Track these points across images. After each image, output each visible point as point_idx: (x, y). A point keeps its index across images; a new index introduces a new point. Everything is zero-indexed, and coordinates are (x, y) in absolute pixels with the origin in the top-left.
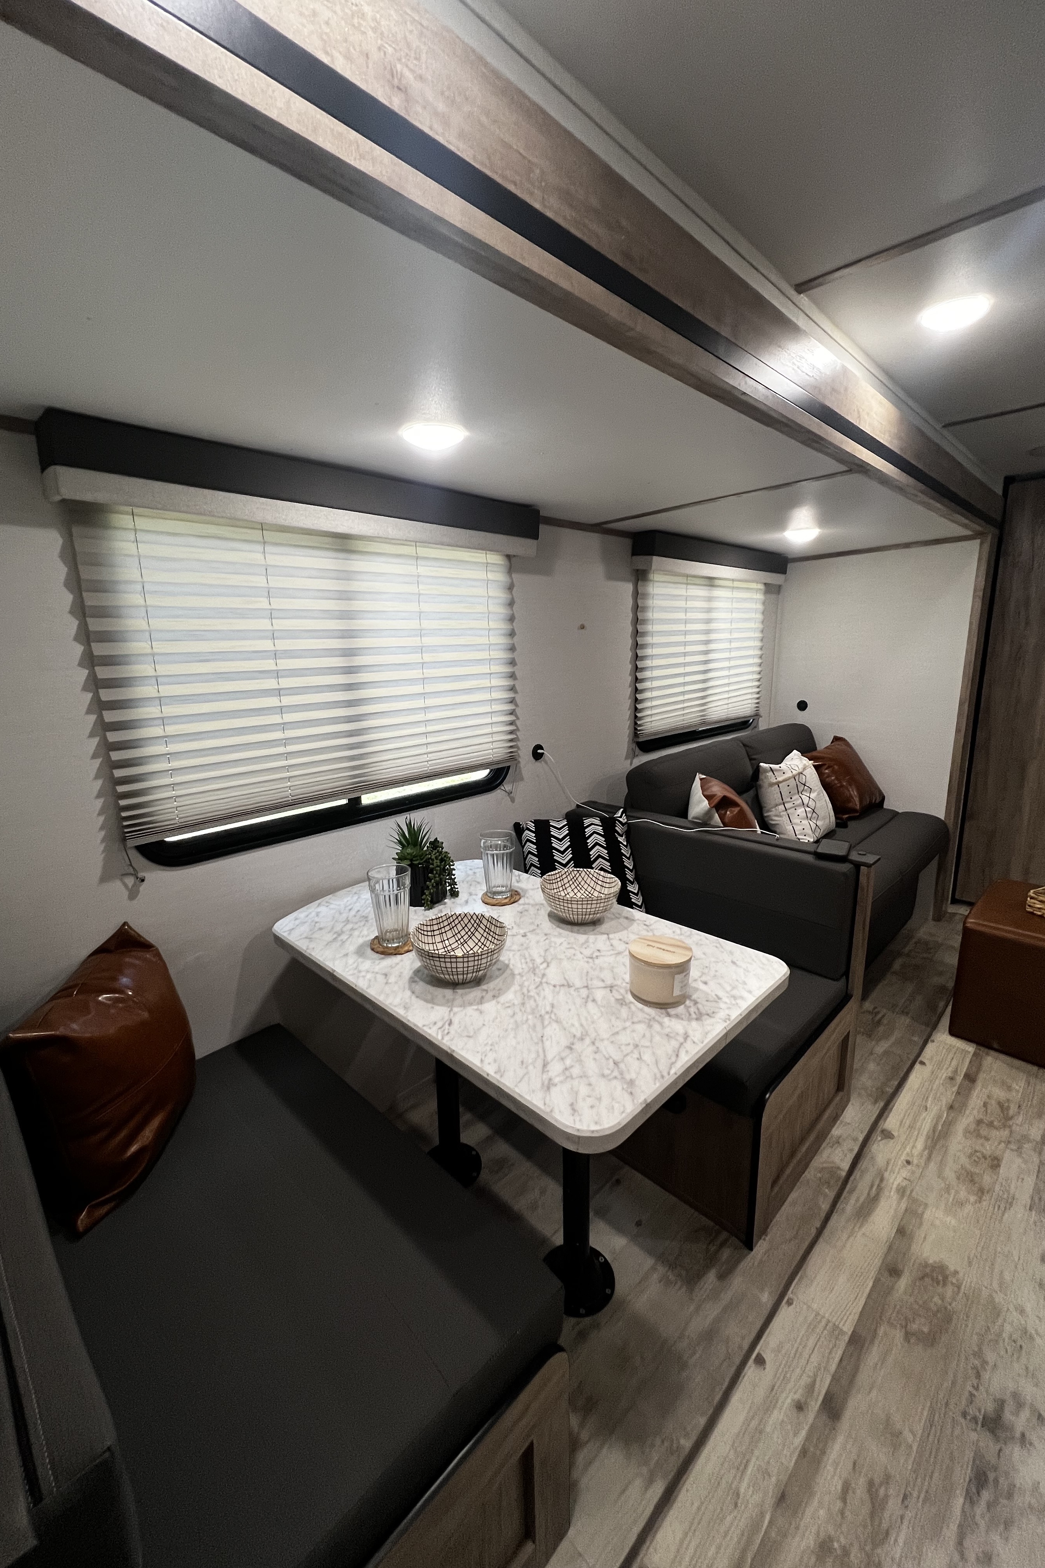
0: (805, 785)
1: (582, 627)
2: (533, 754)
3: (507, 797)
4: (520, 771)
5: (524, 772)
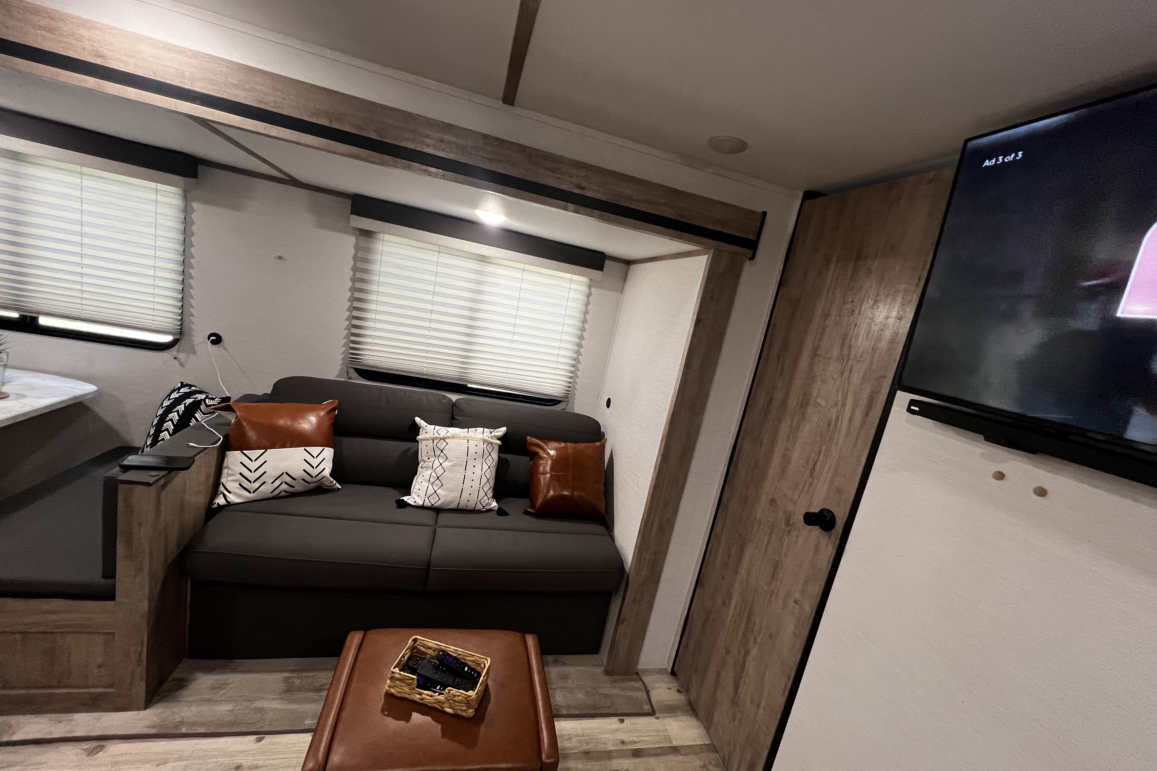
0: (442, 451)
1: (280, 258)
2: (209, 339)
3: (176, 362)
4: (192, 346)
5: (197, 349)
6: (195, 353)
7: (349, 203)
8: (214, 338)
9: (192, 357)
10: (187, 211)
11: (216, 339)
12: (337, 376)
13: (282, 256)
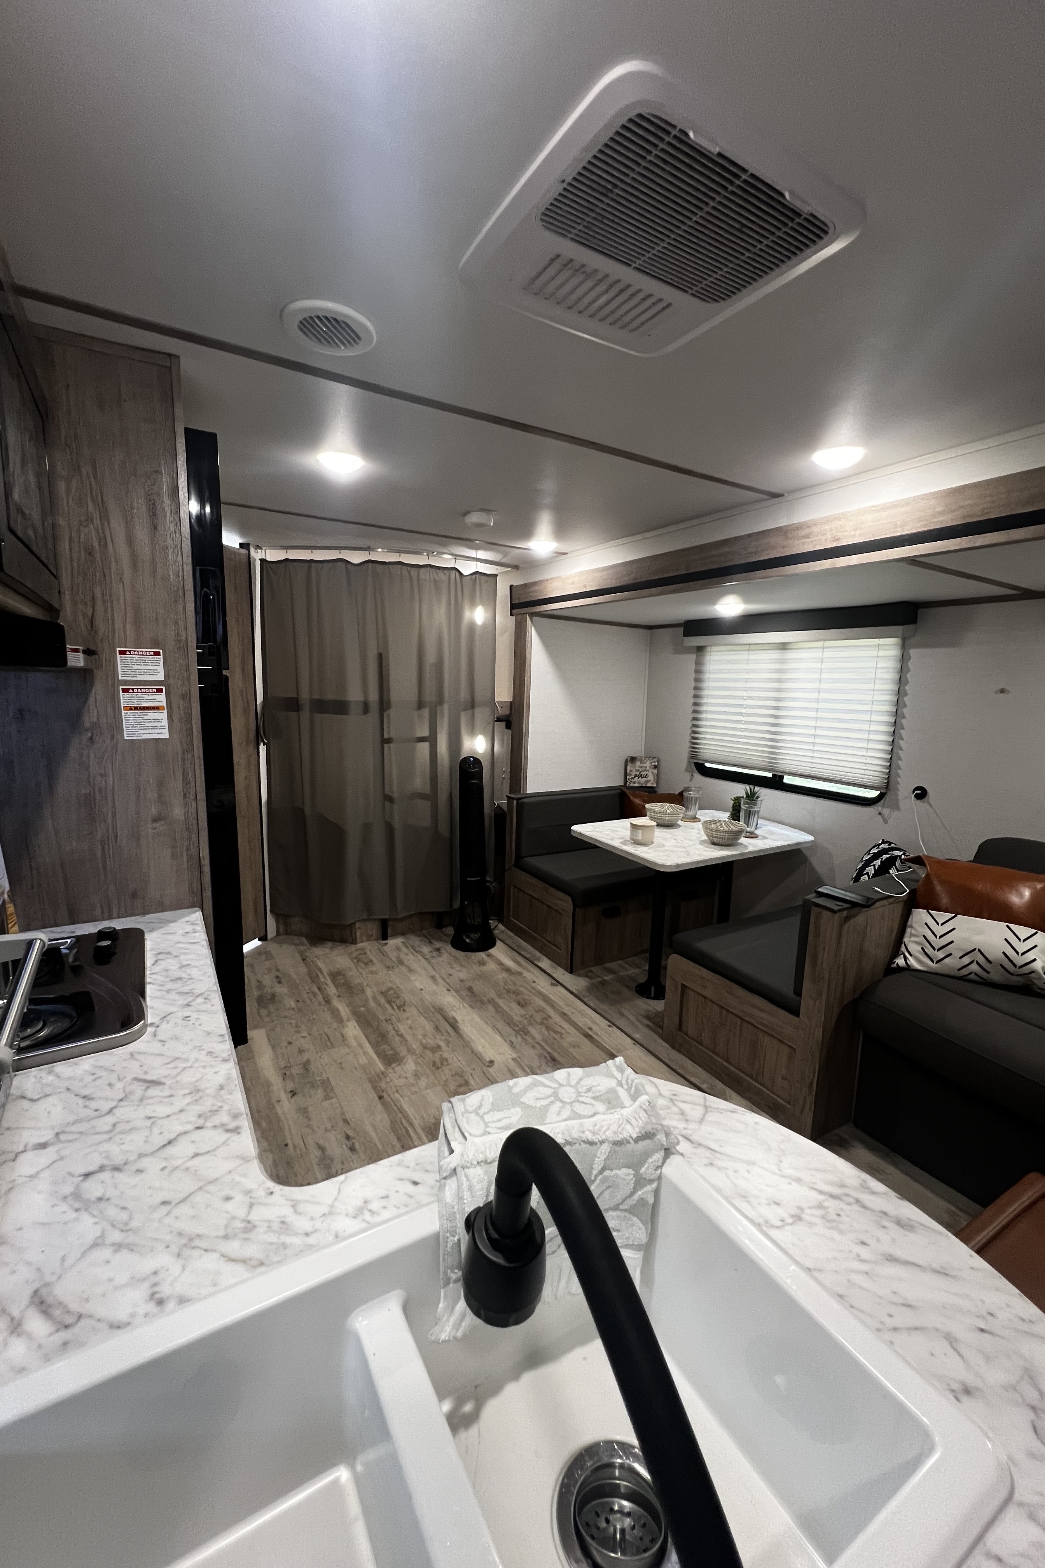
1: (1002, 691)
2: (914, 792)
3: (879, 816)
4: (897, 801)
5: (902, 805)
6: (898, 809)
8: (919, 792)
9: (896, 814)
10: (904, 659)
11: (921, 794)
13: (1006, 687)
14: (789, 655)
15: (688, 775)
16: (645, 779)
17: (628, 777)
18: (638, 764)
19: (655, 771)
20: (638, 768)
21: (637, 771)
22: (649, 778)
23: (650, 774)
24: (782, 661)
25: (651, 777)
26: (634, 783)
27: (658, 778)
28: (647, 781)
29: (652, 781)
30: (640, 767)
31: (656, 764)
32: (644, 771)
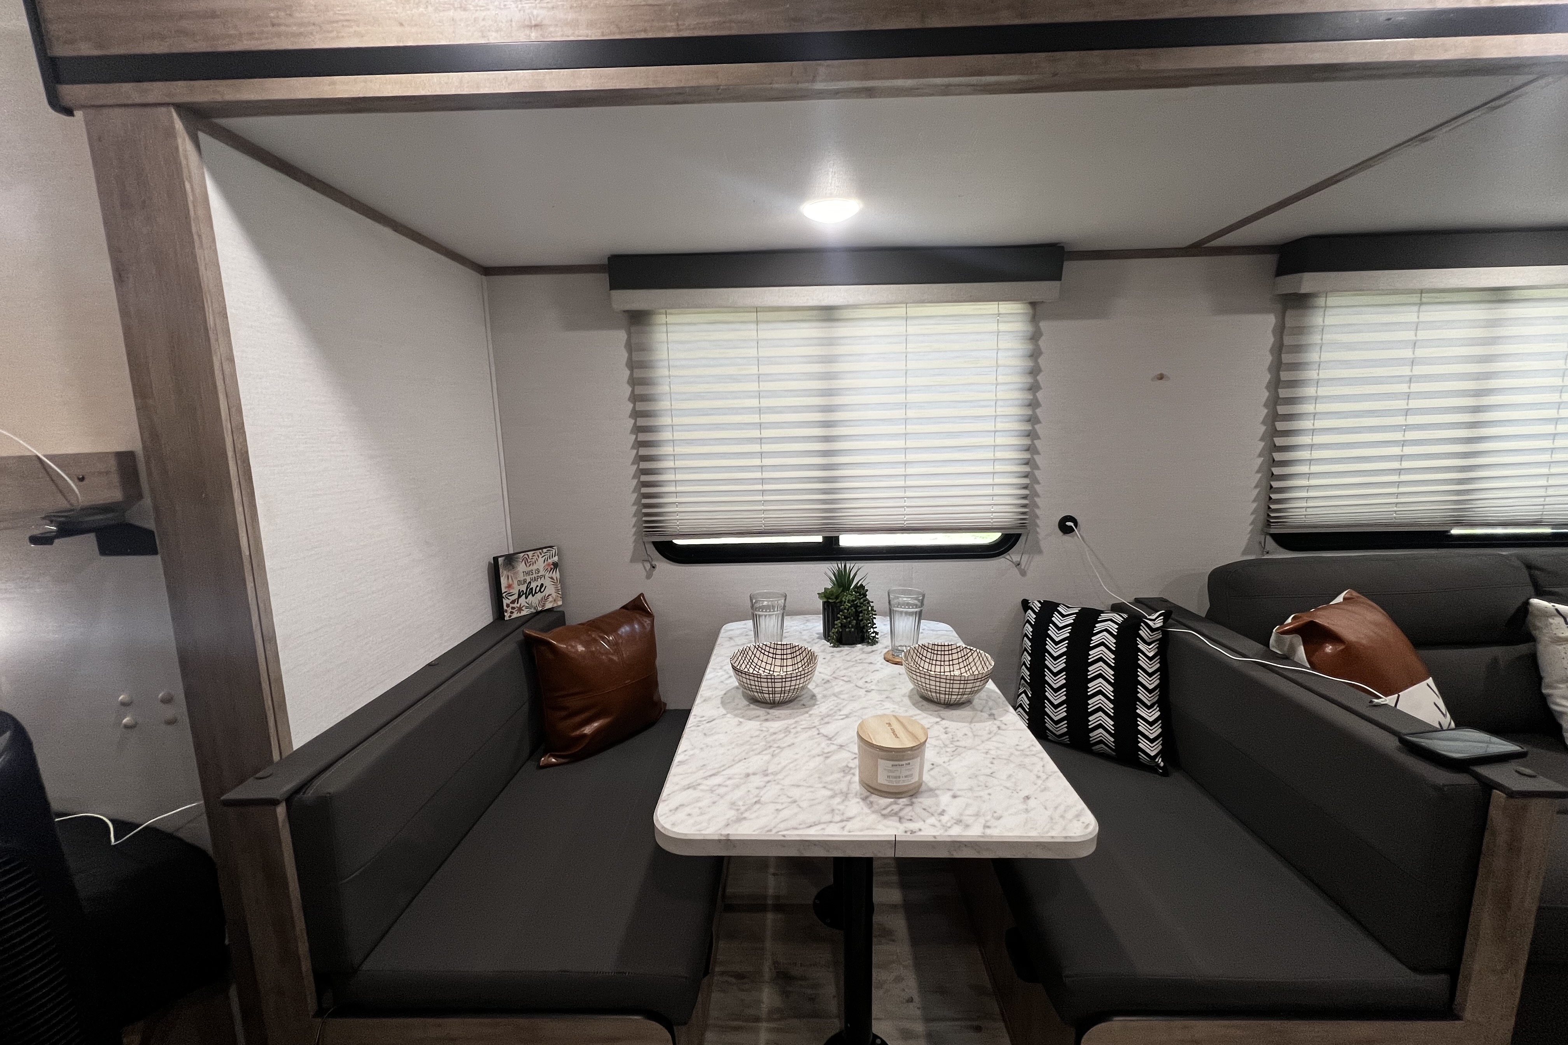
1: (1161, 377)
2: (1058, 525)
3: (1015, 568)
4: (1037, 542)
5: (1043, 544)
6: (1040, 552)
7: (1271, 260)
8: (1068, 524)
9: (1037, 559)
10: (1035, 337)
12: (1244, 553)
13: (1164, 373)
14: (842, 330)
15: (640, 569)
16: (539, 596)
17: (505, 602)
18: (521, 567)
19: (556, 575)
20: (521, 577)
21: (520, 583)
22: (546, 593)
23: (547, 582)
24: (830, 342)
25: (550, 589)
26: (520, 609)
27: (563, 586)
28: (545, 599)
29: (554, 595)
30: (528, 573)
31: (556, 559)
32: (535, 579)
